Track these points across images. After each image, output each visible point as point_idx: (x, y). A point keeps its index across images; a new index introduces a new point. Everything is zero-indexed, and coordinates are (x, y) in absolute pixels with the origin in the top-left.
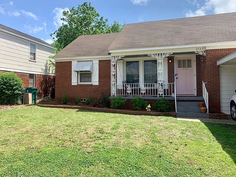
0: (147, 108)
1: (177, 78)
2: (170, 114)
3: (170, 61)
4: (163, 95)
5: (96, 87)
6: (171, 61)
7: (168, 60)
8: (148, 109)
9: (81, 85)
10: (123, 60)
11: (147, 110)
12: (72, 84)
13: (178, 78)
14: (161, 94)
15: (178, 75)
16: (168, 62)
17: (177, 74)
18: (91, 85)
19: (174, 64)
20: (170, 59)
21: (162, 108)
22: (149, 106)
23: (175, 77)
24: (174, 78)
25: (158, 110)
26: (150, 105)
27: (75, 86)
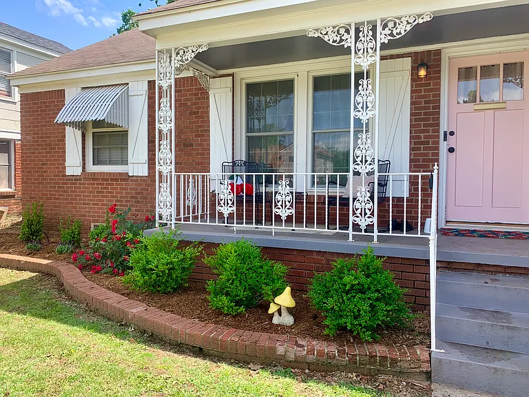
0: (273, 309)
1: (451, 150)
2: (394, 362)
3: (422, 73)
4: (376, 233)
5: (140, 185)
6: (428, 73)
7: (415, 70)
8: (279, 312)
9: (94, 177)
10: (232, 75)
11: (276, 320)
12: (69, 172)
13: (458, 150)
14: (363, 227)
15: (458, 134)
16: (415, 78)
17: (452, 133)
18: (125, 177)
19: (439, 84)
20: (423, 65)
21: (348, 322)
22: (285, 299)
23: (443, 147)
24: (438, 148)
25: (326, 332)
26: (288, 289)
27: (75, 178)
